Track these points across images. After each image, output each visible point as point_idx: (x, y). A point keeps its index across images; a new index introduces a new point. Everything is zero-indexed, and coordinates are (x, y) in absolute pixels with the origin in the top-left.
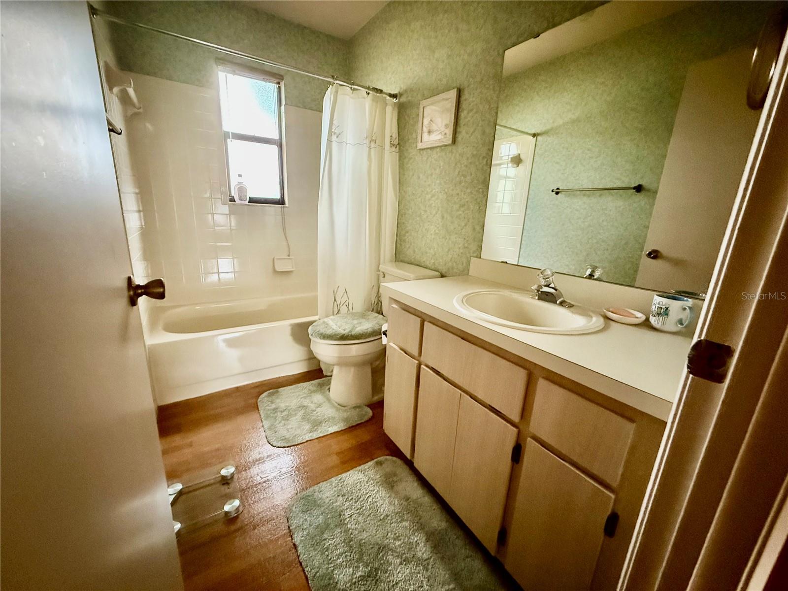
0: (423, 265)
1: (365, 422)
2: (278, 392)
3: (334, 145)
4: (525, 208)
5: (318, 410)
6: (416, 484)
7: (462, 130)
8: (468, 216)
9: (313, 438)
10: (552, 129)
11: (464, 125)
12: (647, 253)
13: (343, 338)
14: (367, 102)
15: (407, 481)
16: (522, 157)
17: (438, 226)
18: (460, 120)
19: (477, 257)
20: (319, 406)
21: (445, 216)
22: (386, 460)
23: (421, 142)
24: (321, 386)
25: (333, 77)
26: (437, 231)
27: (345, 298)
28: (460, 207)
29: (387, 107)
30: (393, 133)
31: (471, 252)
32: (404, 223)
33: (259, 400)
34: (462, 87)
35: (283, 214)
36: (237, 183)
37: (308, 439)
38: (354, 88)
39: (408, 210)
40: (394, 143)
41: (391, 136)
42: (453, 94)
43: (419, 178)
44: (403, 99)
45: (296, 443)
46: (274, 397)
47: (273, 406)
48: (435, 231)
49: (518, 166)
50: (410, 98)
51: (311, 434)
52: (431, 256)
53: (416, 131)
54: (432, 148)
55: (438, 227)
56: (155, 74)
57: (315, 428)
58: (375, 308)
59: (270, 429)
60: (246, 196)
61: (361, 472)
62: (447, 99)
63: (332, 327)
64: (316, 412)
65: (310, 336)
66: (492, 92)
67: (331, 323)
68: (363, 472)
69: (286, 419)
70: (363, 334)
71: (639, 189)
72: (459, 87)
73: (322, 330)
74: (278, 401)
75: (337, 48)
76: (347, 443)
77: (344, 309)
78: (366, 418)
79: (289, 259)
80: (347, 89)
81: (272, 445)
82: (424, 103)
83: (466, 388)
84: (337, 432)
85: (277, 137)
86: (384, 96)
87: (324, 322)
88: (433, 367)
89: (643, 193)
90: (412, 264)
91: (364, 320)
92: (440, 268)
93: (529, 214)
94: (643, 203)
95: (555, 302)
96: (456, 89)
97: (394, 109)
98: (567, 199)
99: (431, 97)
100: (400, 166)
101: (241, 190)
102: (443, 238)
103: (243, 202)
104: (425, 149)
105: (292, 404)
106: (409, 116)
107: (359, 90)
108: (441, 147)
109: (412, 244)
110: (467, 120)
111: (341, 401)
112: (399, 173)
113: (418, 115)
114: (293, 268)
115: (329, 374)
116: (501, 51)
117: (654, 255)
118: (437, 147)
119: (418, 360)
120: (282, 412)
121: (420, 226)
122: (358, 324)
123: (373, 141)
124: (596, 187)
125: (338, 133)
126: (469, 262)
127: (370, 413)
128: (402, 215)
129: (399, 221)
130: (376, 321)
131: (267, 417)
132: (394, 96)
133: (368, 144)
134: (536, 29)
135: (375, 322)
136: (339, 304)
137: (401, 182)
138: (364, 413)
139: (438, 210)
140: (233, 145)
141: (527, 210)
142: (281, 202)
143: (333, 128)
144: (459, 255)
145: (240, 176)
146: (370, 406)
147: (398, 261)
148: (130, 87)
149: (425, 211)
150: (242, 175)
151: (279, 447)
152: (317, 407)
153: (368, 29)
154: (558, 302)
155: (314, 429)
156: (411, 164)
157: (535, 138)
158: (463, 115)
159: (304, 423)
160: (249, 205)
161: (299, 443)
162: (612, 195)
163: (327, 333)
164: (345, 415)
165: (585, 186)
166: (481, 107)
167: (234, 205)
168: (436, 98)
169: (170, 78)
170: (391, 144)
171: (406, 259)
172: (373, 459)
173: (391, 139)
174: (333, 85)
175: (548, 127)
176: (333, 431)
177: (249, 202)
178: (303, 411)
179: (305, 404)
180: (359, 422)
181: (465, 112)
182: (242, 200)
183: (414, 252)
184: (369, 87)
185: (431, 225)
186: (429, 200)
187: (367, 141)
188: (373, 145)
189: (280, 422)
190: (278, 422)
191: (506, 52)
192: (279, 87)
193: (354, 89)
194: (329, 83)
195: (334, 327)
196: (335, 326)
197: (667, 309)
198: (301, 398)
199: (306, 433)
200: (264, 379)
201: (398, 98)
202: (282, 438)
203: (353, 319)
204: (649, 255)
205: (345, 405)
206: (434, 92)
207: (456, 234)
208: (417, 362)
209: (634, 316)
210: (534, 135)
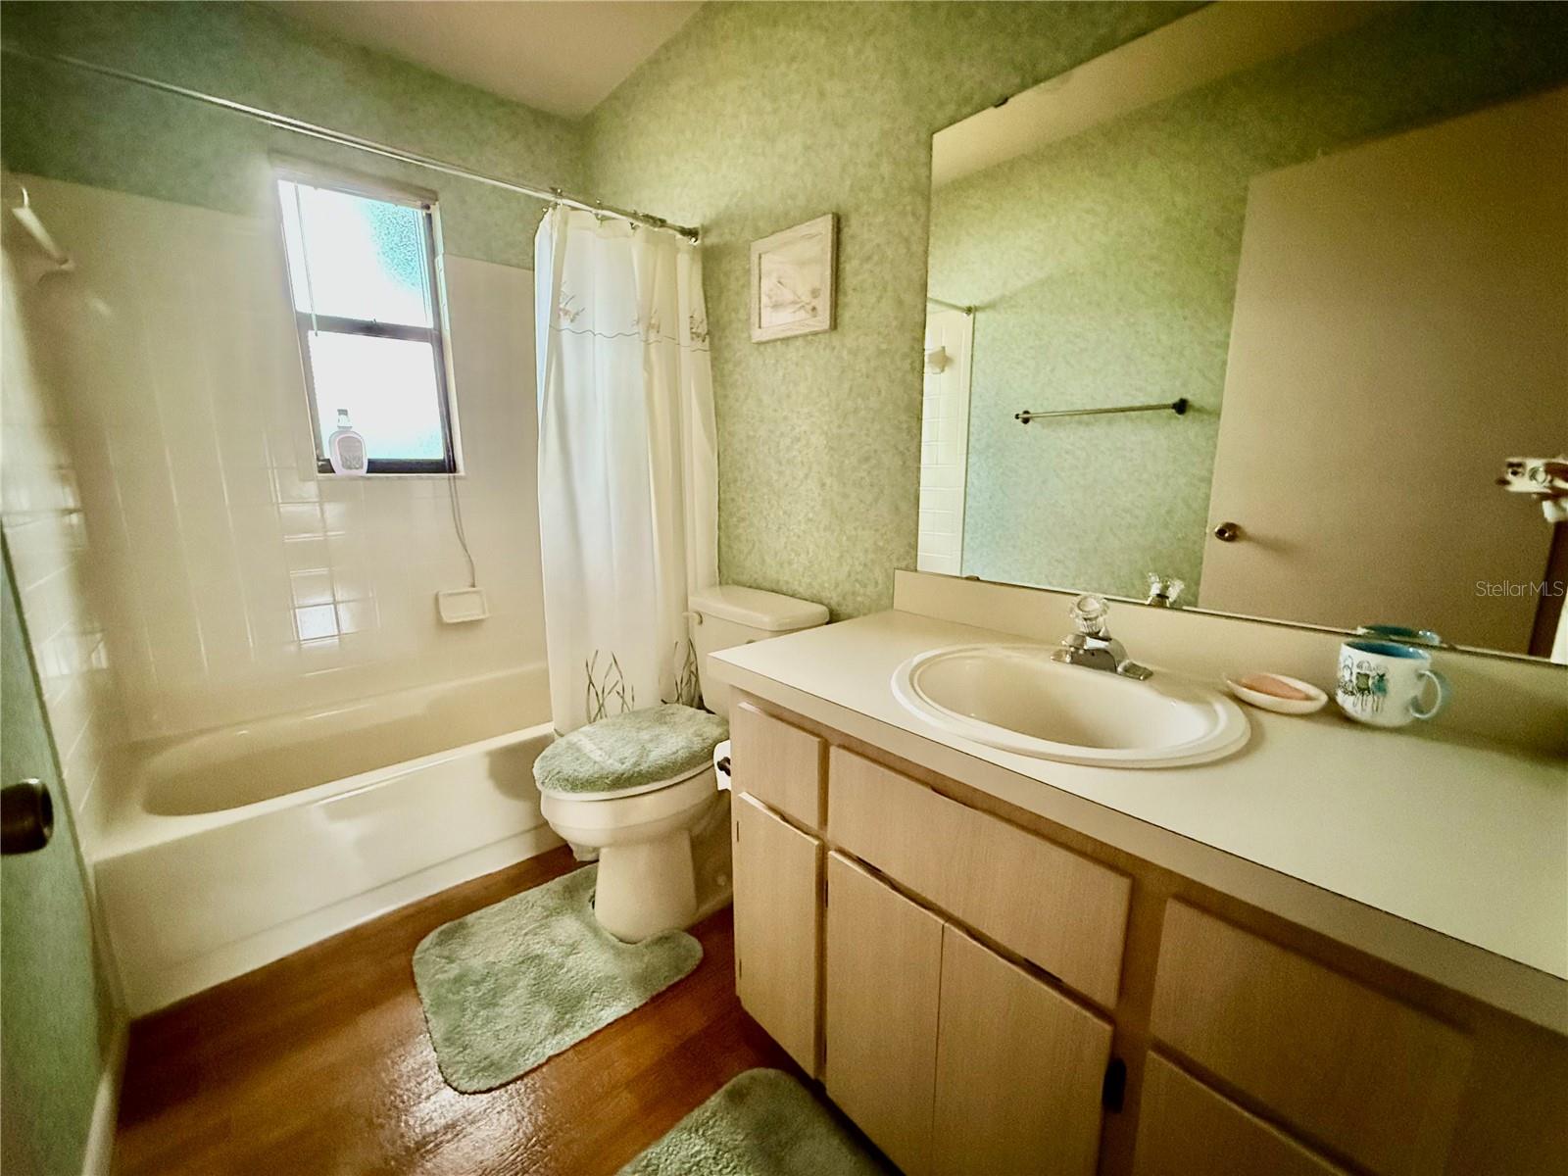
0: (784, 589)
1: (688, 977)
2: (463, 926)
3: (567, 338)
4: (965, 452)
5: (571, 961)
6: (835, 1142)
7: (851, 299)
8: (880, 481)
9: (564, 1049)
10: (1003, 298)
11: (854, 290)
12: (1216, 530)
13: (620, 782)
14: (636, 242)
15: (813, 1136)
16: (948, 352)
17: (812, 504)
18: (844, 280)
19: (907, 569)
20: (573, 949)
21: (828, 481)
22: (753, 1079)
23: (760, 327)
24: (571, 892)
25: (554, 191)
26: (811, 515)
27: (614, 675)
28: (860, 461)
29: (679, 256)
30: (695, 310)
31: (894, 557)
32: (733, 500)
33: (416, 957)
34: (841, 213)
35: (453, 496)
36: (337, 429)
37: (552, 1053)
38: (603, 216)
39: (741, 471)
40: (699, 331)
41: (692, 317)
42: (825, 225)
43: (760, 400)
44: (712, 240)
45: (522, 1073)
46: (454, 944)
47: (454, 970)
48: (806, 515)
49: (943, 371)
50: (727, 237)
51: (559, 1036)
52: (801, 570)
53: (746, 305)
54: (786, 340)
55: (813, 507)
56: (107, 183)
57: (568, 1016)
58: (684, 693)
59: (449, 1040)
60: (360, 459)
61: (697, 1131)
62: (811, 237)
63: (592, 756)
64: (565, 970)
65: (538, 785)
66: (911, 219)
67: (588, 746)
68: (701, 1133)
69: (490, 1002)
70: (667, 767)
71: (1181, 407)
72: (834, 211)
73: (569, 768)
74: (465, 953)
75: (557, 137)
76: (650, 1046)
77: (613, 703)
78: (691, 965)
79: (474, 592)
80: (588, 215)
81: (455, 1089)
82: (758, 246)
83: (958, 914)
84: (624, 1018)
85: (430, 324)
86: (671, 232)
87: (571, 746)
88: (860, 857)
89: (1190, 414)
90: (759, 588)
91: (665, 728)
92: (825, 595)
93: (974, 464)
94: (1191, 434)
95: (1114, 670)
96: (830, 216)
97: (693, 259)
98: (1045, 431)
99: (773, 233)
100: (715, 380)
101: (349, 442)
102: (825, 530)
103: (354, 472)
104: (767, 342)
105: (504, 956)
106: (727, 274)
107: (614, 219)
108: (805, 336)
109: (757, 544)
110: (860, 278)
111: (623, 929)
112: (715, 393)
113: (749, 270)
114: (484, 613)
115: (589, 857)
116: (924, 136)
117: (1229, 533)
118: (796, 337)
119: (817, 837)
120: (477, 983)
121: (772, 507)
122: (651, 741)
123: (653, 328)
124: (1099, 406)
125: (574, 312)
126: (891, 579)
127: (696, 948)
128: (728, 485)
129: (722, 496)
130: (695, 728)
131: (440, 1004)
132: (691, 233)
133: (642, 333)
134: (998, 89)
135: (692, 730)
136: (600, 693)
137: (720, 415)
138: (683, 952)
139: (810, 468)
140: (323, 346)
141: (970, 455)
142: (447, 466)
143: (561, 300)
144: (865, 565)
145: (343, 412)
146: (697, 930)
147: (727, 584)
148: (21, 205)
149: (781, 473)
150: (349, 412)
151: (475, 1093)
152: (568, 955)
153: (623, 98)
154: (1120, 669)
155: (565, 1022)
156: (741, 374)
157: (972, 316)
158: (849, 267)
159: (537, 1007)
160: (369, 479)
161: (528, 1069)
162: (1132, 420)
163: (581, 776)
164: (638, 966)
165: (1079, 407)
166: (889, 253)
167: (331, 479)
168: (788, 234)
169: (150, 192)
170: (692, 333)
171: (744, 578)
172: (720, 1085)
173: (691, 323)
174: (554, 208)
175: (995, 295)
176: (611, 1020)
177: (368, 472)
178: (533, 972)
179: (537, 949)
180: (676, 979)
181: (855, 263)
182: (350, 468)
183: (763, 562)
184: (635, 213)
185: (797, 502)
186: (789, 449)
187: (641, 328)
188: (653, 336)
189: (476, 1015)
190: (469, 1014)
191: (935, 136)
192: (429, 216)
193: (604, 219)
194: (546, 204)
195: (597, 756)
196: (599, 752)
197: (1382, 677)
198: (526, 934)
199: (545, 1039)
200: (427, 895)
201: (700, 237)
202: (482, 1065)
203: (639, 729)
204: (1221, 533)
205: (634, 939)
206: (782, 222)
207: (857, 519)
208: (816, 842)
209: (1302, 695)
210: (969, 310)
